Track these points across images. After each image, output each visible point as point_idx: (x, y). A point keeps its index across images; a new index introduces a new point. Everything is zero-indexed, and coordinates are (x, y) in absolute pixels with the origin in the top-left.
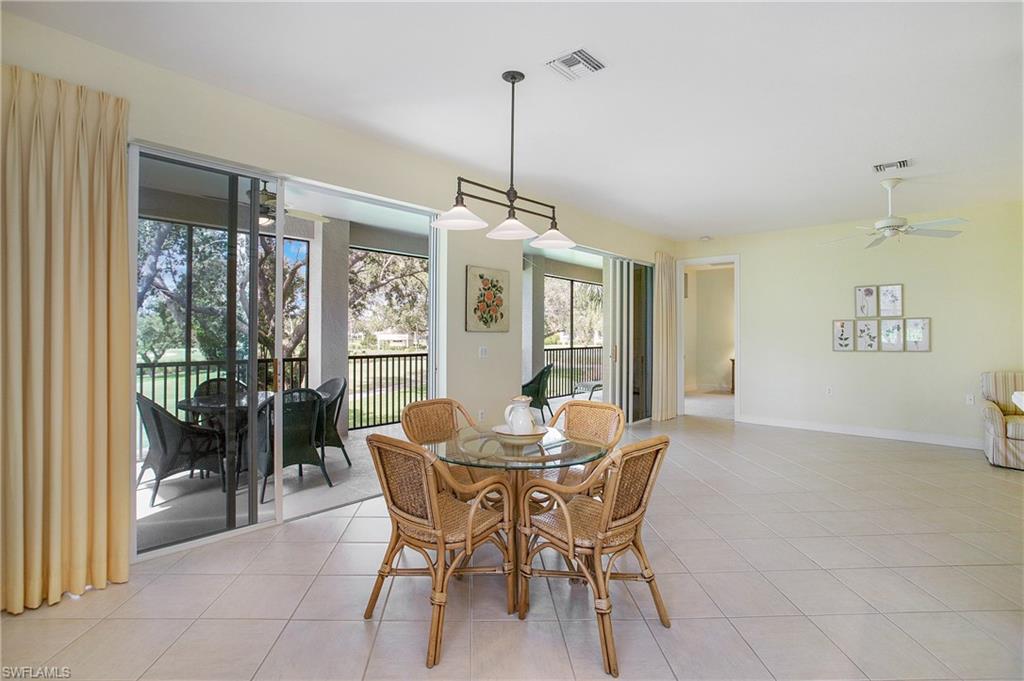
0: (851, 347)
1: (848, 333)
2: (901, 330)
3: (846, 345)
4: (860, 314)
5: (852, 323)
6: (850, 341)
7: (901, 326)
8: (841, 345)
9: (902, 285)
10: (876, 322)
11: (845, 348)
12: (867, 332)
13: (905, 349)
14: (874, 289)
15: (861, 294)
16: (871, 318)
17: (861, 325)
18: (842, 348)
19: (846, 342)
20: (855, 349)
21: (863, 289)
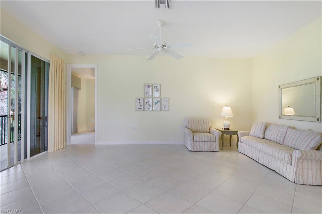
0: (142, 109)
1: (142, 103)
2: (160, 102)
3: (141, 108)
4: (146, 96)
5: (143, 99)
6: (142, 107)
7: (160, 101)
8: (139, 109)
9: (160, 85)
10: (151, 99)
11: (141, 110)
12: (148, 103)
13: (161, 110)
14: (151, 85)
15: (146, 87)
16: (150, 97)
17: (146, 100)
18: (139, 110)
19: (141, 107)
20: (144, 110)
21: (147, 85)
